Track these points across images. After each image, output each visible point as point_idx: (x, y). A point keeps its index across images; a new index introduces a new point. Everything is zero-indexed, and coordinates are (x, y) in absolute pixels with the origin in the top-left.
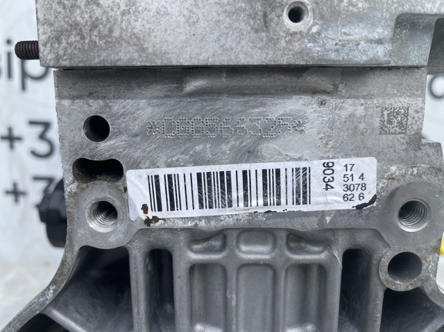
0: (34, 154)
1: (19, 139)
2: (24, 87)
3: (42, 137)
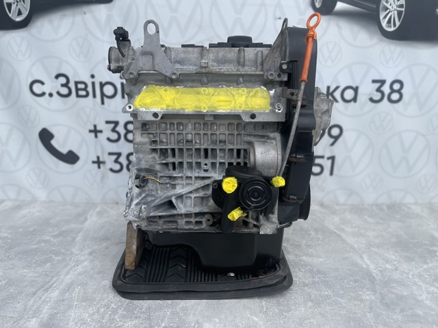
0: (109, 139)
1: (101, 131)
2: (103, 103)
3: (114, 130)
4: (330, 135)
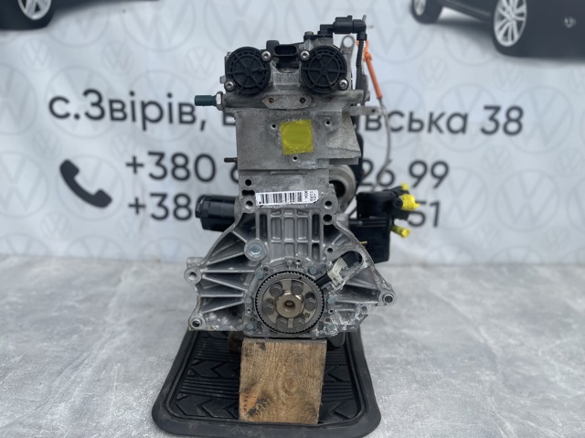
0: (152, 176)
1: (141, 165)
2: (144, 128)
3: (158, 163)
4: (434, 175)
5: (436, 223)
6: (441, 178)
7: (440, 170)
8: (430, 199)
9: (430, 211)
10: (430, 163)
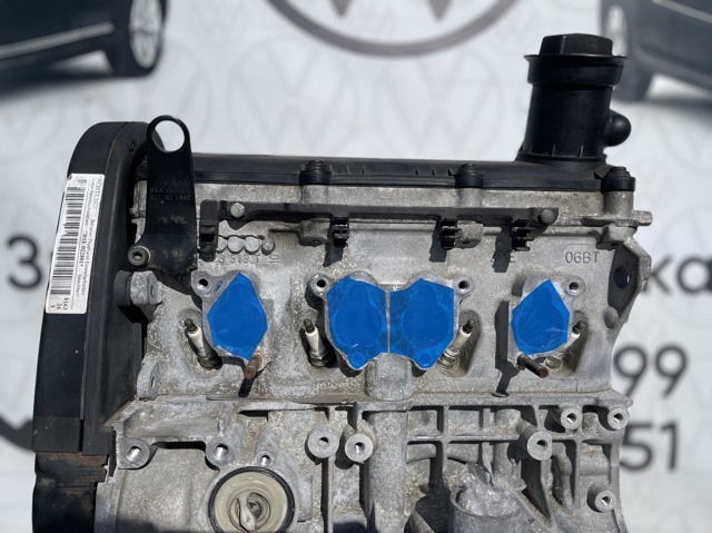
4: (660, 371)
5: (673, 463)
6: (675, 377)
7: (671, 362)
8: (660, 418)
9: (660, 442)
10: (651, 349)
